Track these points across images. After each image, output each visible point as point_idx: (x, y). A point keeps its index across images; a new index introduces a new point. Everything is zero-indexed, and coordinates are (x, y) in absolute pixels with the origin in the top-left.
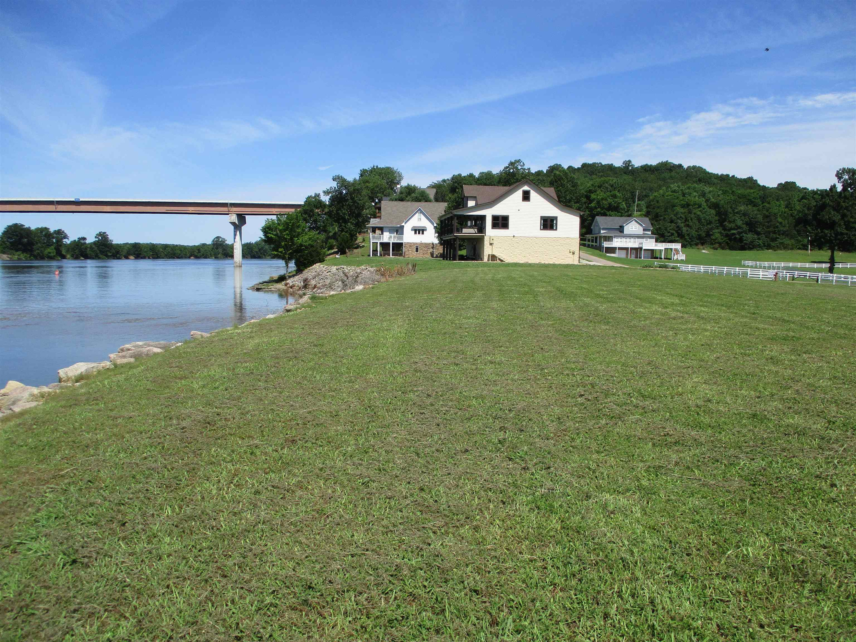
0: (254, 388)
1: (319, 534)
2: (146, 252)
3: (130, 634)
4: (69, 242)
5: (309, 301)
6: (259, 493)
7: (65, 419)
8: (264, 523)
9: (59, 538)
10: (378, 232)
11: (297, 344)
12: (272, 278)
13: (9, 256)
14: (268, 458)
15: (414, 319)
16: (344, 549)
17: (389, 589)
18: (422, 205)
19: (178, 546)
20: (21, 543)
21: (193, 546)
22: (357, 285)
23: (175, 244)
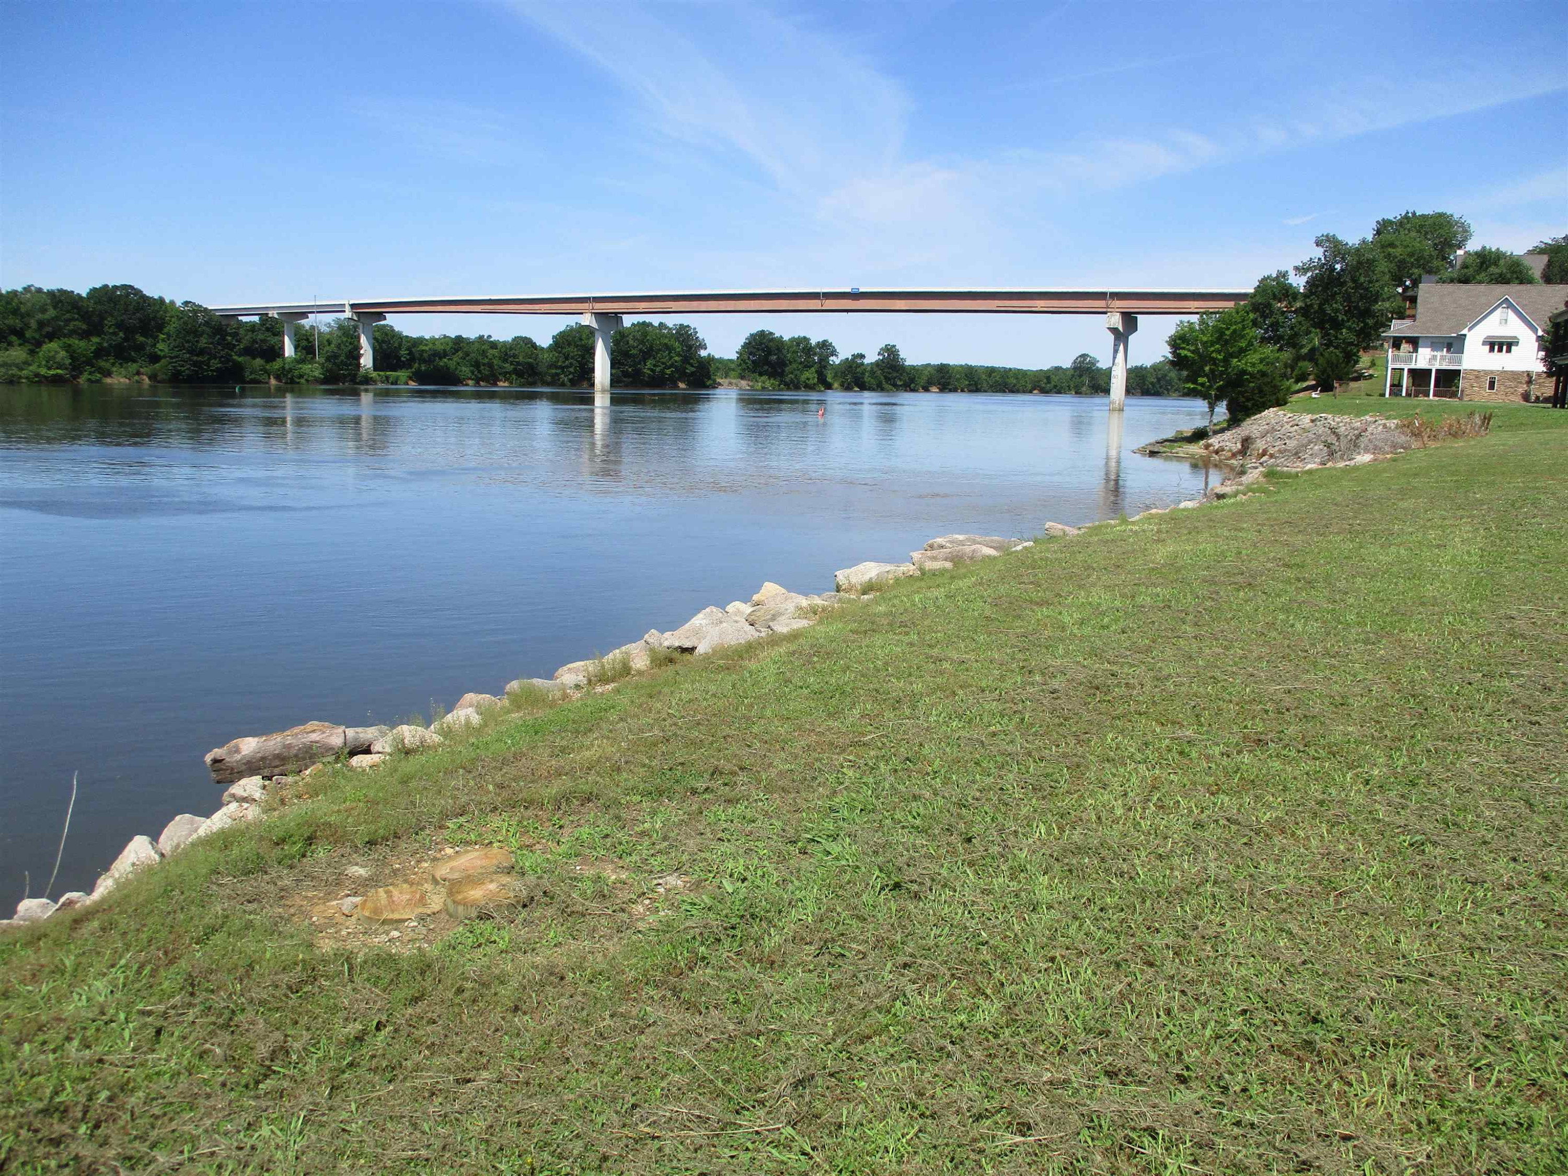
0: (1176, 635)
1: (1326, 923)
2: (958, 380)
3: (997, 1024)
4: (837, 362)
5: (1261, 479)
6: (1203, 826)
7: (861, 653)
8: (1215, 883)
9: (872, 843)
10: (1405, 347)
11: (1250, 562)
12: (1181, 432)
13: (751, 384)
14: (1213, 766)
15: (1497, 527)
16: (1379, 962)
17: (1483, 1062)
18: (1511, 291)
19: (1062, 893)
20: (814, 841)
21: (1089, 899)
22: (1359, 453)
23: (1008, 367)
